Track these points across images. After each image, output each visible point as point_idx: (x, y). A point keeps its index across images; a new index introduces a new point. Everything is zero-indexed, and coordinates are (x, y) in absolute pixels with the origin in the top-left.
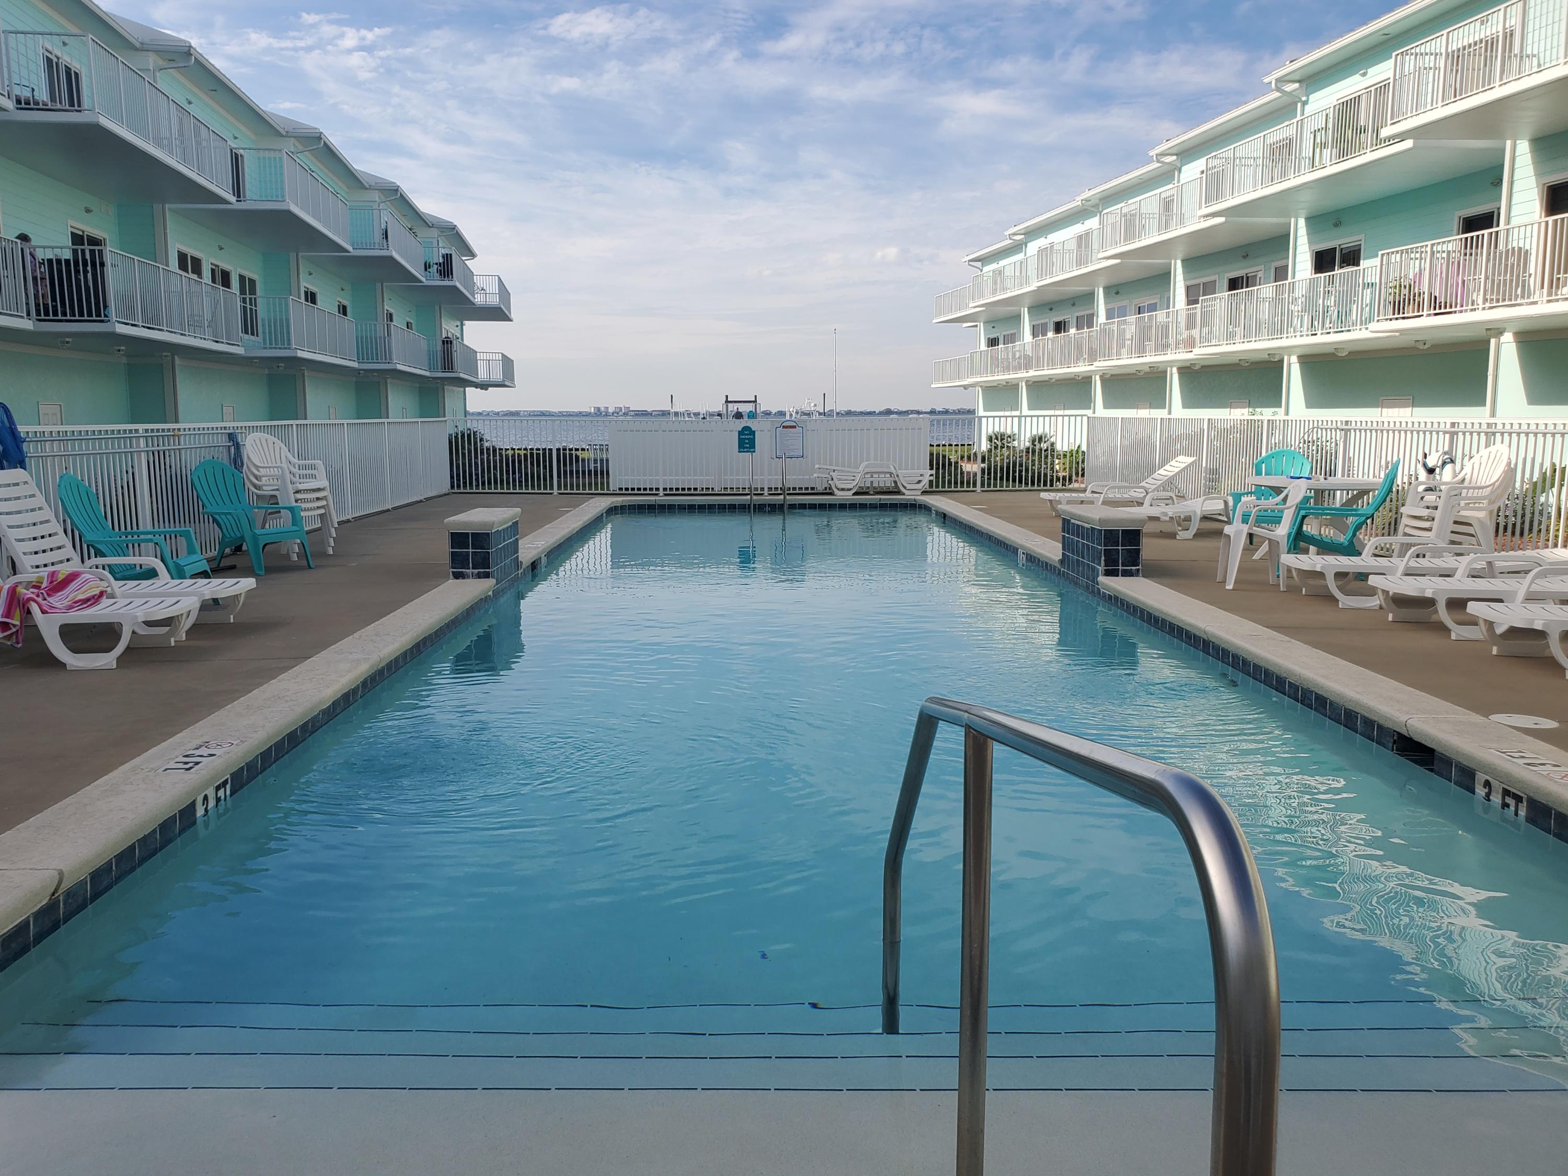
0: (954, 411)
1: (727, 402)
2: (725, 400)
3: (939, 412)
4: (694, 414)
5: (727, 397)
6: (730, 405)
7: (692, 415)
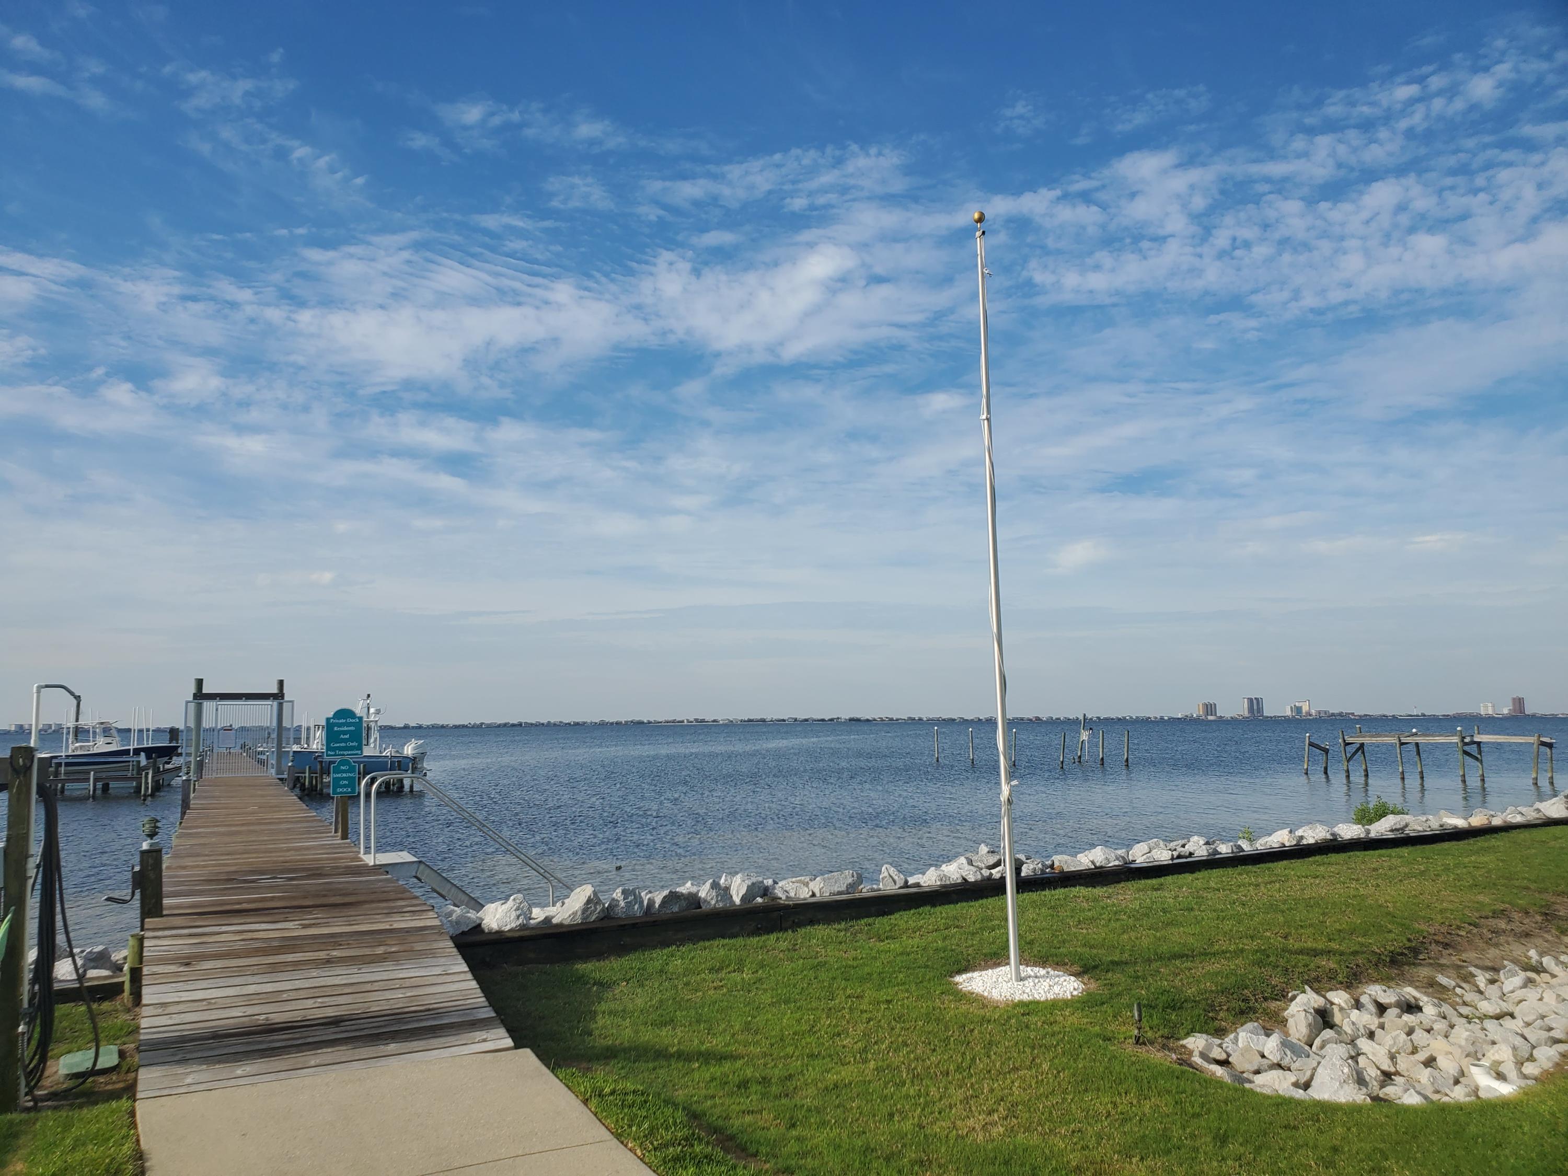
0: (428, 726)
1: (200, 696)
2: (192, 689)
3: (413, 727)
4: (120, 731)
5: (200, 683)
6: (208, 705)
7: (114, 732)
